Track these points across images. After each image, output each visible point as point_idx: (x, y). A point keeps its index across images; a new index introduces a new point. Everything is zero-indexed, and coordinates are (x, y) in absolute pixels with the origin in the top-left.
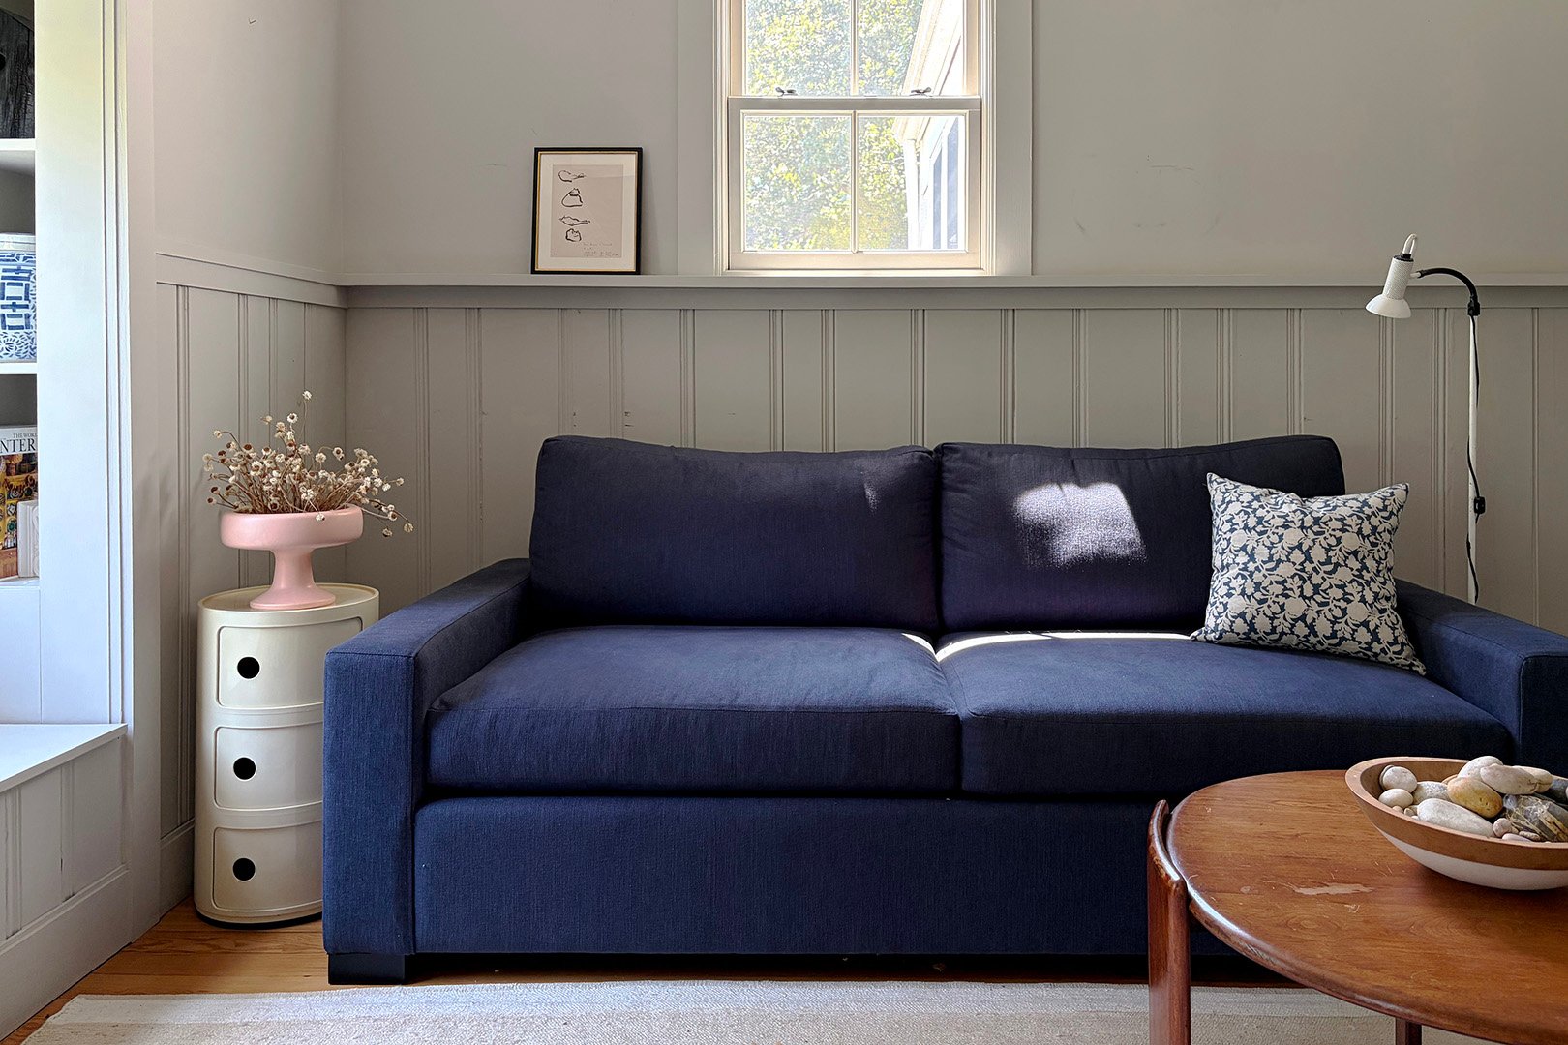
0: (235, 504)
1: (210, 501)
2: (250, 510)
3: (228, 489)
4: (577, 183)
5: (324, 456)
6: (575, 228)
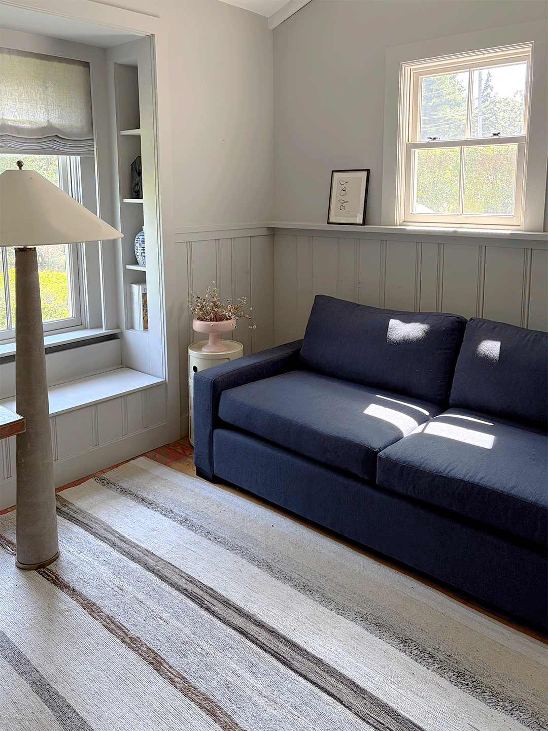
4: (345, 185)
6: (343, 204)
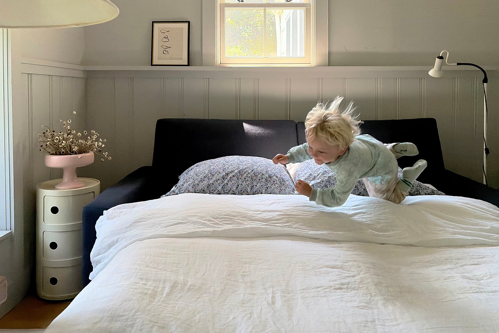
0: (49, 151)
1: (40, 150)
2: (55, 154)
3: (46, 146)
4: (167, 34)
5: (80, 134)
6: (167, 50)
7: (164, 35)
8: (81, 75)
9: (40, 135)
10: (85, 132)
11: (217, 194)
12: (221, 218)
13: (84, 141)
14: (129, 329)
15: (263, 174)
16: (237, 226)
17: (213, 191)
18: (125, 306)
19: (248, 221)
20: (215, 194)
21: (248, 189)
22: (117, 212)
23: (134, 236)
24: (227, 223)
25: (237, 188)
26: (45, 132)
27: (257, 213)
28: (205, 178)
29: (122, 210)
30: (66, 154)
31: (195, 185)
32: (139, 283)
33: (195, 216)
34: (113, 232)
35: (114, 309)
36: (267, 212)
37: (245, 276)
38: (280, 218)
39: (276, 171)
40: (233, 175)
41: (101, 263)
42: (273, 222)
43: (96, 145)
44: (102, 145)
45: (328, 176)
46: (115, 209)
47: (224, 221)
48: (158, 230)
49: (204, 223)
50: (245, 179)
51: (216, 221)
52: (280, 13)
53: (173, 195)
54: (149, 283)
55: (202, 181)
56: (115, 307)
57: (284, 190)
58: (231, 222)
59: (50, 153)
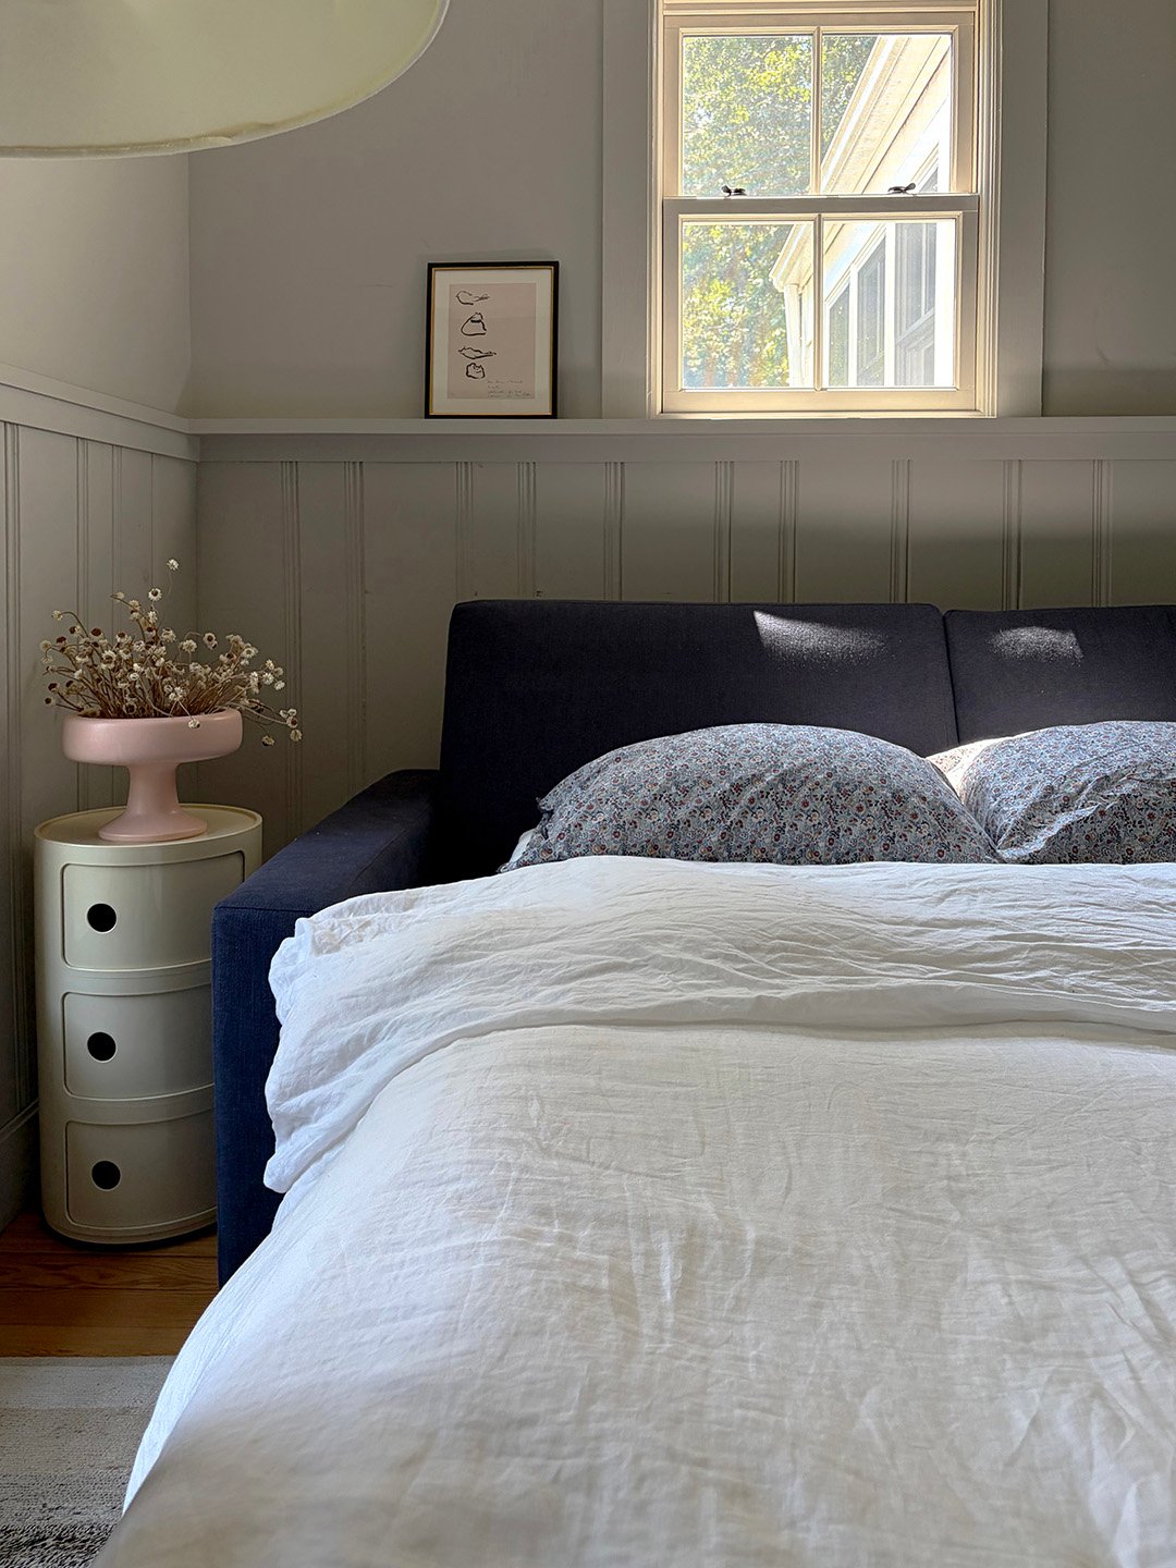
0: (79, 705)
1: (48, 701)
2: (98, 713)
3: (68, 685)
4: (479, 307)
5: (194, 644)
6: (478, 362)
7: (470, 312)
8: (179, 448)
9: (46, 646)
10: (210, 639)
11: (705, 860)
12: (772, 950)
13: (209, 669)
14: (577, 1500)
15: (871, 789)
16: (841, 982)
17: (690, 849)
18: (523, 1369)
19: (881, 961)
20: (698, 860)
21: (821, 844)
22: (350, 925)
23: (443, 1018)
24: (798, 969)
25: (777, 838)
26: (67, 634)
27: (909, 932)
28: (658, 804)
29: (368, 917)
30: (142, 713)
31: (623, 827)
32: (538, 1235)
33: (668, 939)
34: (354, 999)
35: (479, 1382)
36: (941, 927)
37: (963, 1194)
38: (1002, 949)
39: (917, 777)
40: (762, 792)
41: (311, 1126)
42: (980, 965)
43: (254, 682)
44: (274, 682)
45: (1118, 794)
46: (340, 914)
47: (788, 960)
48: (533, 993)
49: (711, 969)
50: (805, 804)
51: (756, 960)
52: (801, 286)
53: (544, 861)
54: (583, 1234)
55: (646, 810)
56: (481, 1371)
57: (957, 849)
58: (815, 966)
59: (82, 712)
